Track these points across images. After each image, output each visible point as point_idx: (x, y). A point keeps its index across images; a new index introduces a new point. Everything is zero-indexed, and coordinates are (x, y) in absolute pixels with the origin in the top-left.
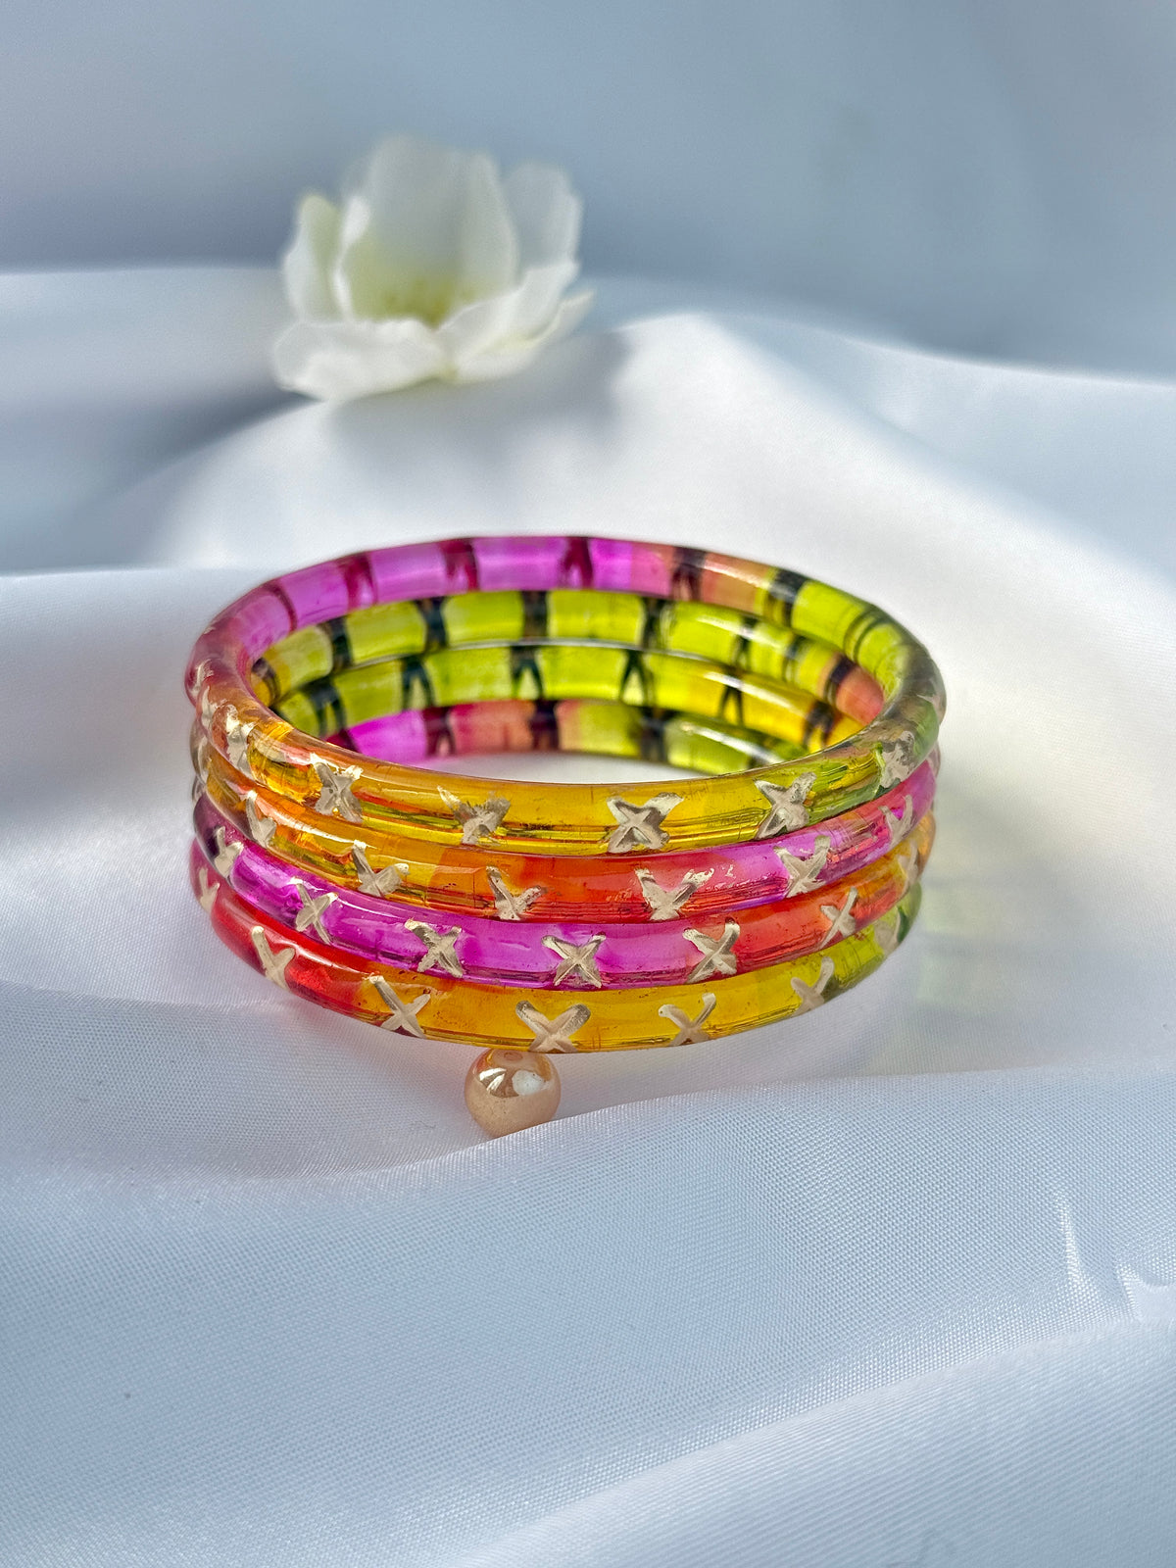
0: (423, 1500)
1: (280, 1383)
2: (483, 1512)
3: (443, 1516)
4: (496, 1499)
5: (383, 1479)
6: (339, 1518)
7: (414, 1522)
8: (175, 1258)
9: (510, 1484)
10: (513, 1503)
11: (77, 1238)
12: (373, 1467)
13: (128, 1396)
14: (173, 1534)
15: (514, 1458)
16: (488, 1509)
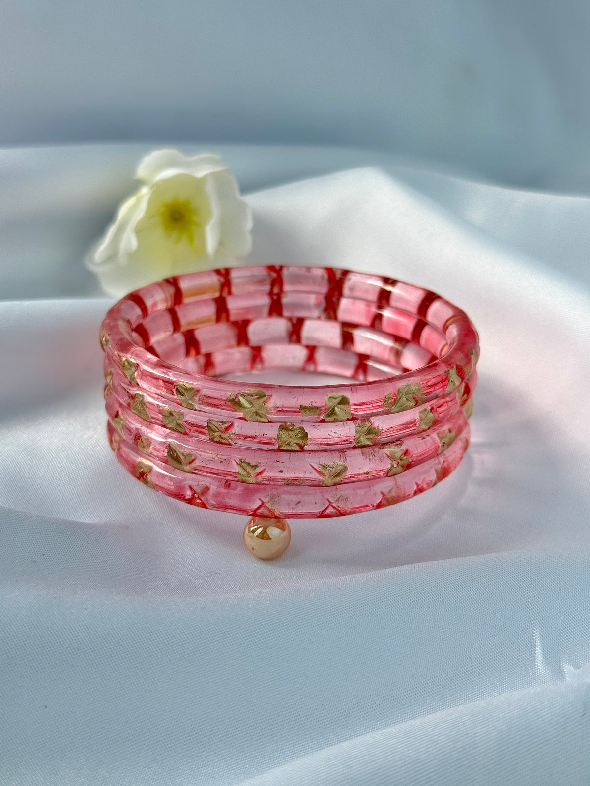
0: (195, 763)
1: (124, 702)
2: (225, 770)
3: (204, 771)
4: (232, 763)
5: (175, 752)
6: (151, 771)
7: (189, 774)
8: (71, 638)
9: (240, 756)
10: (241, 766)
11: (22, 626)
12: (170, 745)
13: (46, 707)
14: (67, 776)
15: (243, 742)
16: (228, 769)
